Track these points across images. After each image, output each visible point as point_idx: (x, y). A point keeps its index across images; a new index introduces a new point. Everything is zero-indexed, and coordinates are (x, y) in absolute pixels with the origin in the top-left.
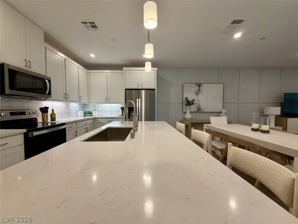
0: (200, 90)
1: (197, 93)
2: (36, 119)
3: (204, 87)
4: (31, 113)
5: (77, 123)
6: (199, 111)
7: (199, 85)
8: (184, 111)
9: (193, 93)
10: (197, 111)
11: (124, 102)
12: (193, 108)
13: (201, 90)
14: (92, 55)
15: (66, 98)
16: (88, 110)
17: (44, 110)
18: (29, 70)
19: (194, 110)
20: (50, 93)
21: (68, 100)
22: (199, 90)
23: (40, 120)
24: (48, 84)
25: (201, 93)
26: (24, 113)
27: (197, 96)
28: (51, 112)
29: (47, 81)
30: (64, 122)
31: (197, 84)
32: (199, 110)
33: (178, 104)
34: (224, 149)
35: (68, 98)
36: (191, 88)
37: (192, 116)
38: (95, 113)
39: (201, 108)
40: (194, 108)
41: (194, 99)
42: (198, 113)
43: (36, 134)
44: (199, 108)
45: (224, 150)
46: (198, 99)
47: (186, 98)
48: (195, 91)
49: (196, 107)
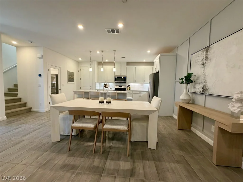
3: (213, 50)
6: (204, 93)
7: (207, 51)
9: (199, 64)
10: (202, 92)
13: (209, 57)
19: (198, 91)
22: (207, 58)
24: (124, 78)
25: (209, 61)
27: (203, 69)
31: (205, 49)
32: (204, 91)
36: (198, 58)
39: (207, 88)
40: (199, 87)
44: (204, 88)
46: (204, 74)
48: (201, 61)
49: (201, 85)
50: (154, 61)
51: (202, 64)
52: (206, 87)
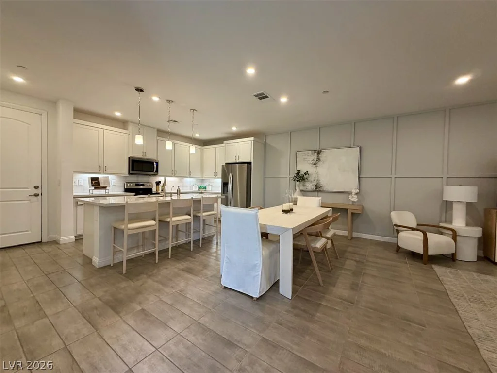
0: (319, 159)
1: (315, 164)
2: (152, 189)
3: (326, 154)
4: (148, 185)
6: (317, 190)
7: (319, 152)
9: (309, 164)
10: (315, 189)
12: (308, 185)
13: (321, 159)
15: (174, 174)
16: (205, 184)
17: (158, 183)
18: (145, 157)
19: (309, 188)
20: (157, 171)
21: (176, 175)
22: (318, 159)
23: (154, 190)
24: (155, 165)
25: (321, 163)
26: (142, 185)
27: (315, 168)
28: (162, 185)
29: (155, 163)
31: (315, 151)
32: (318, 188)
36: (306, 157)
38: (209, 188)
39: (321, 186)
40: (311, 185)
42: (317, 193)
44: (318, 186)
46: (316, 173)
48: (312, 161)
49: (313, 183)
50: (225, 142)
51: (313, 163)
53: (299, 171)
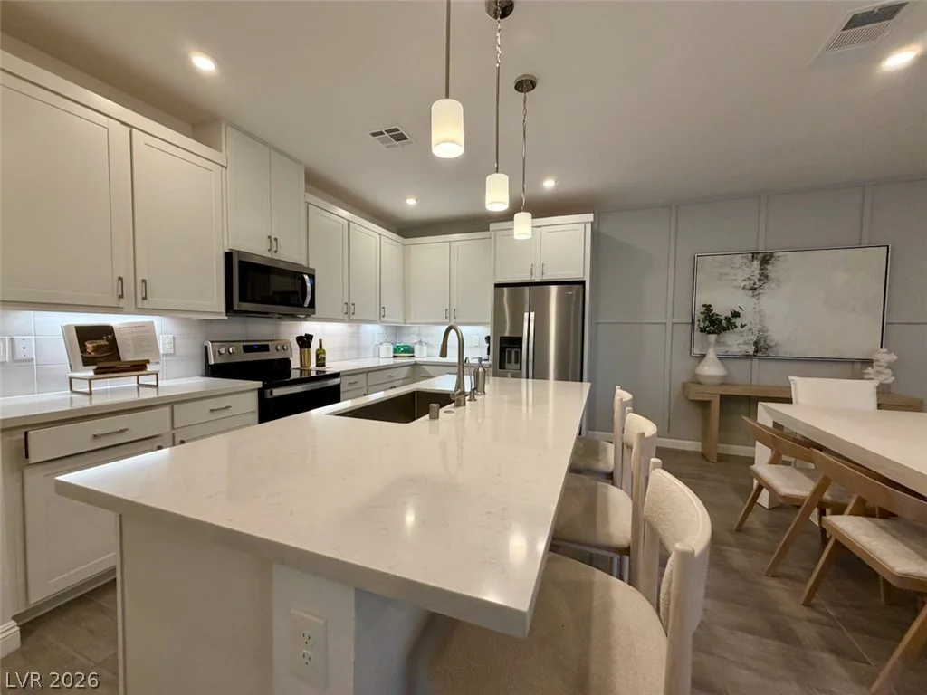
0: (767, 277)
1: (753, 289)
2: (287, 362)
3: (786, 265)
4: (279, 348)
5: (370, 374)
6: (760, 354)
7: (766, 260)
8: (697, 351)
9: (735, 287)
10: (752, 353)
11: (489, 321)
12: (736, 342)
13: (772, 275)
14: (411, 202)
15: (349, 314)
16: (406, 341)
17: (305, 341)
18: (275, 257)
20: (312, 304)
21: (353, 317)
22: (764, 277)
23: (295, 364)
24: (308, 285)
25: (773, 285)
26: (265, 348)
27: (754, 299)
28: (318, 347)
29: (306, 277)
30: (337, 370)
31: (755, 255)
32: (761, 348)
33: (675, 325)
34: (804, 500)
35: (353, 314)
36: (727, 270)
37: (727, 369)
38: (421, 350)
39: (773, 344)
40: (741, 341)
41: (738, 310)
42: (756, 362)
43: (277, 392)
44: (762, 343)
45: (805, 502)
46: (757, 310)
47: (704, 306)
48: (744, 280)
49: (746, 338)
50: (492, 226)
51: (748, 287)
52: (767, 342)
53: (708, 308)
